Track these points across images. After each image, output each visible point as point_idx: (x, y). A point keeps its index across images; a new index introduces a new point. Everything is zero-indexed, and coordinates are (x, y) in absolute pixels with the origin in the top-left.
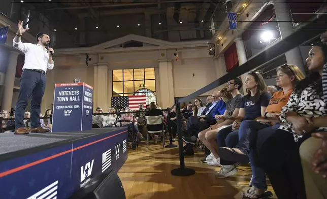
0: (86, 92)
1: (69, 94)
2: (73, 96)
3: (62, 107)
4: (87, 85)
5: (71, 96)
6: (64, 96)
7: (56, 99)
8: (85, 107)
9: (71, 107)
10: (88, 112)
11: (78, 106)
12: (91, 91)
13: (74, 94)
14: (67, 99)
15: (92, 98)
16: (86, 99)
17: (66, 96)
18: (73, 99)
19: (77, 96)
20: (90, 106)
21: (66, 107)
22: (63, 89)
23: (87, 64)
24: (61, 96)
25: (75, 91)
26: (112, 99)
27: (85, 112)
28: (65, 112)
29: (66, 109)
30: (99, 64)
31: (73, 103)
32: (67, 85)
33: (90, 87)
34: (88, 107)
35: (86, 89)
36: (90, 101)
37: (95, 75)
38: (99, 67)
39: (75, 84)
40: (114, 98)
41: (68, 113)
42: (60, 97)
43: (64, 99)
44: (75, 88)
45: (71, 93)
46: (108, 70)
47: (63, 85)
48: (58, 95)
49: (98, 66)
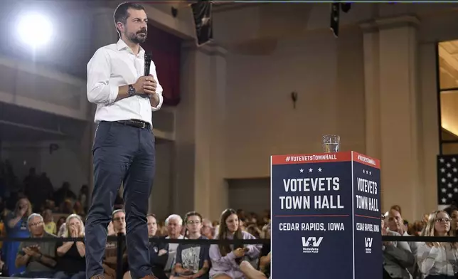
0: (361, 180)
1: (310, 187)
2: (322, 194)
3: (294, 227)
4: (361, 158)
5: (318, 193)
6: (297, 194)
7: (277, 202)
8: (361, 227)
9: (319, 227)
10: (369, 242)
11: (339, 227)
12: (375, 174)
13: (325, 186)
14: (307, 203)
15: (378, 197)
16: (363, 203)
17: (303, 194)
18: (323, 203)
19: (335, 193)
20: (373, 222)
21: (306, 227)
22: (293, 171)
23: (335, 25)
24: (290, 194)
25: (329, 179)
26: (440, 166)
27: (361, 245)
28: (305, 244)
29: (308, 234)
30: (379, 22)
31: (325, 216)
32: (304, 158)
33: (371, 162)
34: (368, 227)
35: (361, 169)
36: (373, 207)
37: (368, 68)
38: (382, 33)
39: (325, 157)
40: (448, 159)
41: (312, 245)
42: (286, 194)
43: (297, 203)
44: (329, 169)
45: (318, 184)
46: (420, 44)
47: (294, 159)
48: (280, 191)
49: (376, 30)
